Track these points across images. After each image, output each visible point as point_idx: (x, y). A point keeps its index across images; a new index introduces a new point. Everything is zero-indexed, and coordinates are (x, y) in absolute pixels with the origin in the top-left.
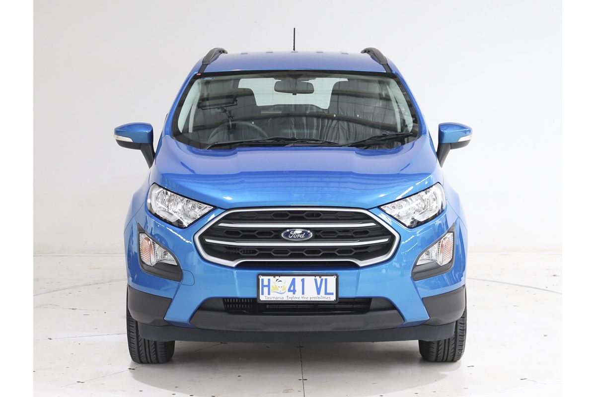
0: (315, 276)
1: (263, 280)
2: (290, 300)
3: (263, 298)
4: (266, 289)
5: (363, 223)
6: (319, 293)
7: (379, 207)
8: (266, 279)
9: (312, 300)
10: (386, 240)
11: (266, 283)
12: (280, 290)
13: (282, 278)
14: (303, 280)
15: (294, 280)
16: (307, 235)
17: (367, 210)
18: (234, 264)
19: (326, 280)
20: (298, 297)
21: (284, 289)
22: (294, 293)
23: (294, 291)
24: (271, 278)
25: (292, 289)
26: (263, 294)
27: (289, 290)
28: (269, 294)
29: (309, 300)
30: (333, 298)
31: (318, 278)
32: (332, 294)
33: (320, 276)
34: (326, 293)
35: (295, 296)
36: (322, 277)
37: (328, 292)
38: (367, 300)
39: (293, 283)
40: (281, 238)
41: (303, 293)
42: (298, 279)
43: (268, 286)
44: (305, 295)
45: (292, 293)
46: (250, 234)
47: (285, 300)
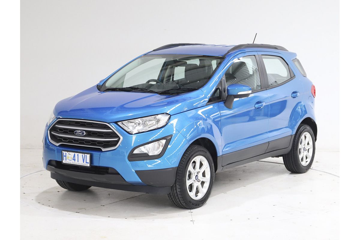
0: (82, 153)
1: (64, 153)
2: (73, 164)
3: (64, 162)
4: (65, 157)
5: (107, 130)
6: (84, 162)
7: (116, 123)
8: (65, 152)
9: (81, 165)
10: (117, 139)
11: (65, 155)
12: (70, 159)
13: (71, 153)
14: (78, 155)
15: (75, 154)
16: (83, 133)
17: (109, 123)
18: (58, 144)
19: (86, 156)
20: (76, 163)
21: (71, 158)
22: (75, 161)
23: (75, 160)
24: (67, 152)
25: (74, 159)
26: (64, 160)
27: (73, 159)
28: (66, 160)
29: (80, 165)
30: (88, 165)
31: (83, 154)
33: (84, 154)
34: (86, 163)
36: (85, 154)
37: (87, 162)
38: (107, 168)
39: (74, 155)
40: (74, 134)
41: (78, 162)
42: (76, 154)
43: (66, 156)
44: (79, 162)
45: (74, 161)
46: (66, 131)
47: (72, 163)
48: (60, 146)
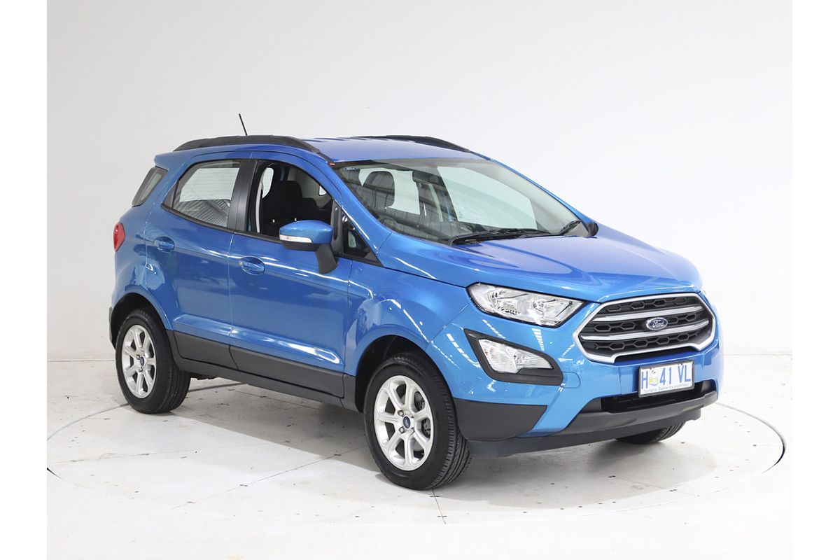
0: (679, 363)
1: (643, 373)
3: (643, 392)
4: (645, 382)
6: (681, 381)
8: (645, 371)
11: (645, 377)
12: (655, 382)
13: (656, 369)
14: (670, 369)
16: (664, 323)
18: (612, 359)
19: (686, 366)
20: (667, 387)
21: (657, 380)
22: (664, 384)
23: (664, 381)
24: (648, 370)
25: (663, 379)
26: (642, 389)
27: (661, 381)
28: (647, 387)
30: (690, 384)
31: (680, 365)
32: (690, 380)
33: (682, 363)
34: (686, 380)
35: (665, 386)
37: (687, 378)
39: (663, 371)
40: (646, 328)
41: (670, 383)
42: (667, 367)
43: (646, 379)
44: (672, 385)
45: (662, 383)
46: (617, 328)
47: (658, 391)
48: (618, 360)
